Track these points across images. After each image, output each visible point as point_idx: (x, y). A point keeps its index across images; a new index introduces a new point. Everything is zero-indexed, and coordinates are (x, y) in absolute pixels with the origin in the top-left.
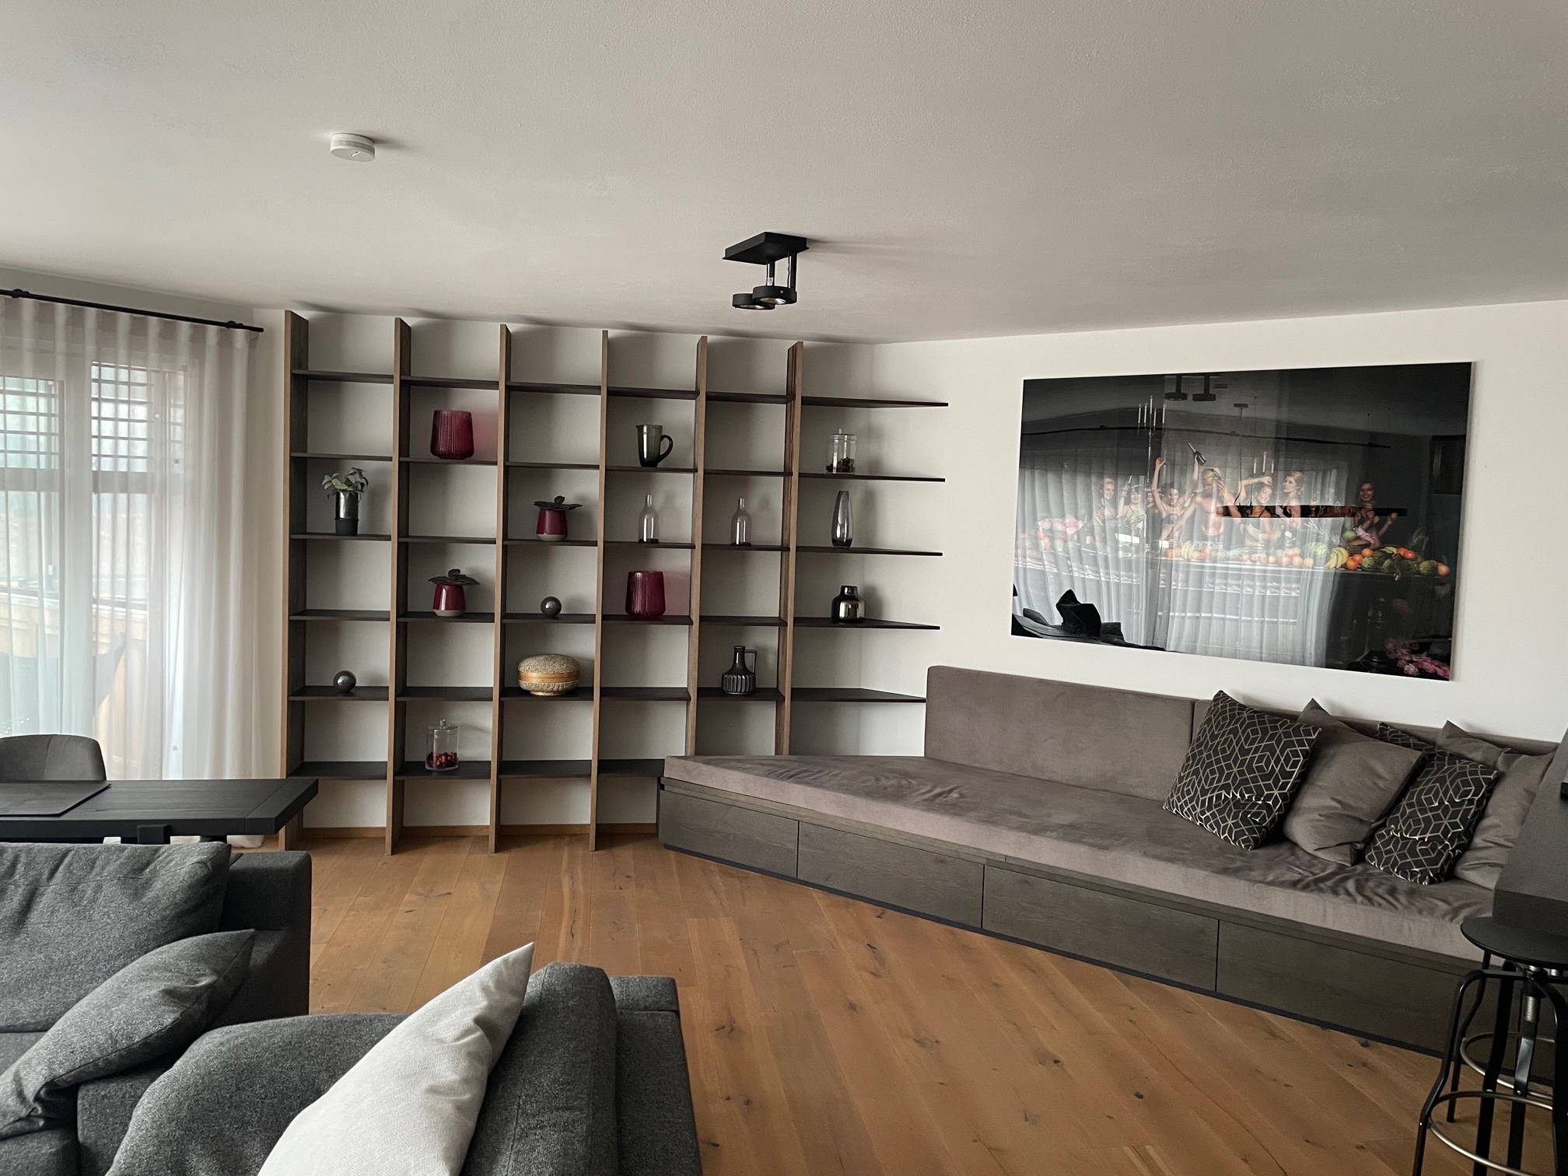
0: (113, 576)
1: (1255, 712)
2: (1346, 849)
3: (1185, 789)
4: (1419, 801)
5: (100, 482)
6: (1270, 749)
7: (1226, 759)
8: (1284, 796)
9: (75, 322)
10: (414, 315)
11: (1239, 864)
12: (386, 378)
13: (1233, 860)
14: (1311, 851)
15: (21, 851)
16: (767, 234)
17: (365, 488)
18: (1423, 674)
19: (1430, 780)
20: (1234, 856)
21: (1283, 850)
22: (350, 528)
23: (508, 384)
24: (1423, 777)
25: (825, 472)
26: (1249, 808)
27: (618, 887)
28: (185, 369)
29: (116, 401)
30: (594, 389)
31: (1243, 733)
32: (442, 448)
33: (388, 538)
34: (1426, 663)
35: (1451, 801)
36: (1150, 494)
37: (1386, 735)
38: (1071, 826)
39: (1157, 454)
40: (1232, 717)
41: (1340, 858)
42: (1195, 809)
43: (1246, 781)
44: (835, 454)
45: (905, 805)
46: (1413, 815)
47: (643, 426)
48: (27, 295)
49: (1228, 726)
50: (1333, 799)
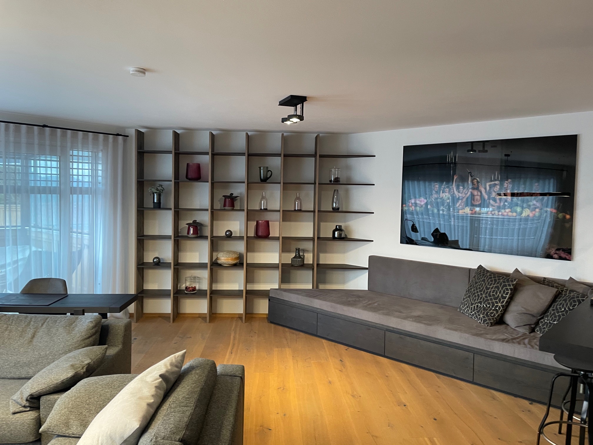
0: (77, 225)
1: (493, 273)
2: (527, 327)
3: (465, 303)
4: (556, 308)
5: (73, 191)
6: (497, 287)
7: (480, 291)
8: (503, 306)
9: (64, 136)
10: (180, 129)
11: (482, 332)
12: (169, 152)
13: (481, 331)
14: (513, 328)
15: (33, 317)
16: (291, 96)
17: (163, 192)
18: (561, 258)
19: (561, 300)
20: (482, 329)
21: (502, 327)
22: (158, 206)
23: (213, 153)
24: (558, 299)
25: (329, 182)
26: (489, 311)
27: (251, 336)
28: (102, 151)
29: (78, 162)
30: (242, 154)
31: (487, 281)
32: (189, 177)
33: (170, 209)
34: (562, 254)
35: (569, 308)
36: (452, 189)
37: (545, 282)
38: (418, 316)
39: (454, 174)
40: (483, 275)
41: (525, 330)
42: (468, 311)
43: (488, 300)
44: (333, 176)
45: (356, 308)
46: (554, 314)
47: (261, 167)
48: (47, 126)
49: (482, 279)
50: (522, 307)
